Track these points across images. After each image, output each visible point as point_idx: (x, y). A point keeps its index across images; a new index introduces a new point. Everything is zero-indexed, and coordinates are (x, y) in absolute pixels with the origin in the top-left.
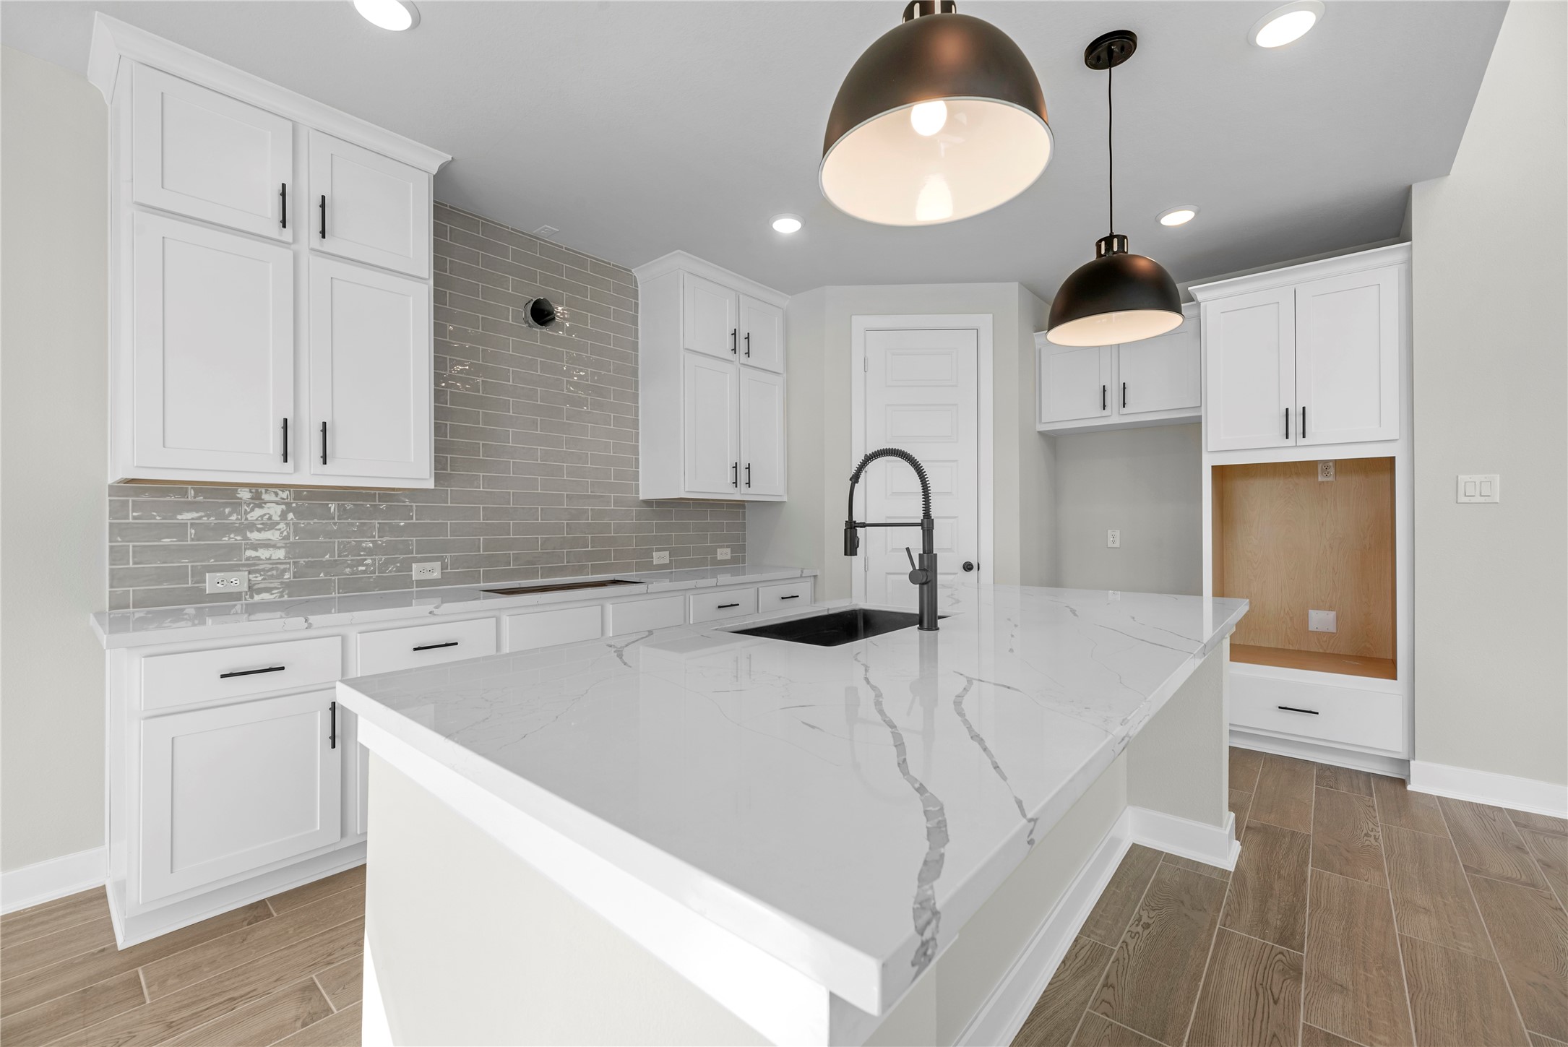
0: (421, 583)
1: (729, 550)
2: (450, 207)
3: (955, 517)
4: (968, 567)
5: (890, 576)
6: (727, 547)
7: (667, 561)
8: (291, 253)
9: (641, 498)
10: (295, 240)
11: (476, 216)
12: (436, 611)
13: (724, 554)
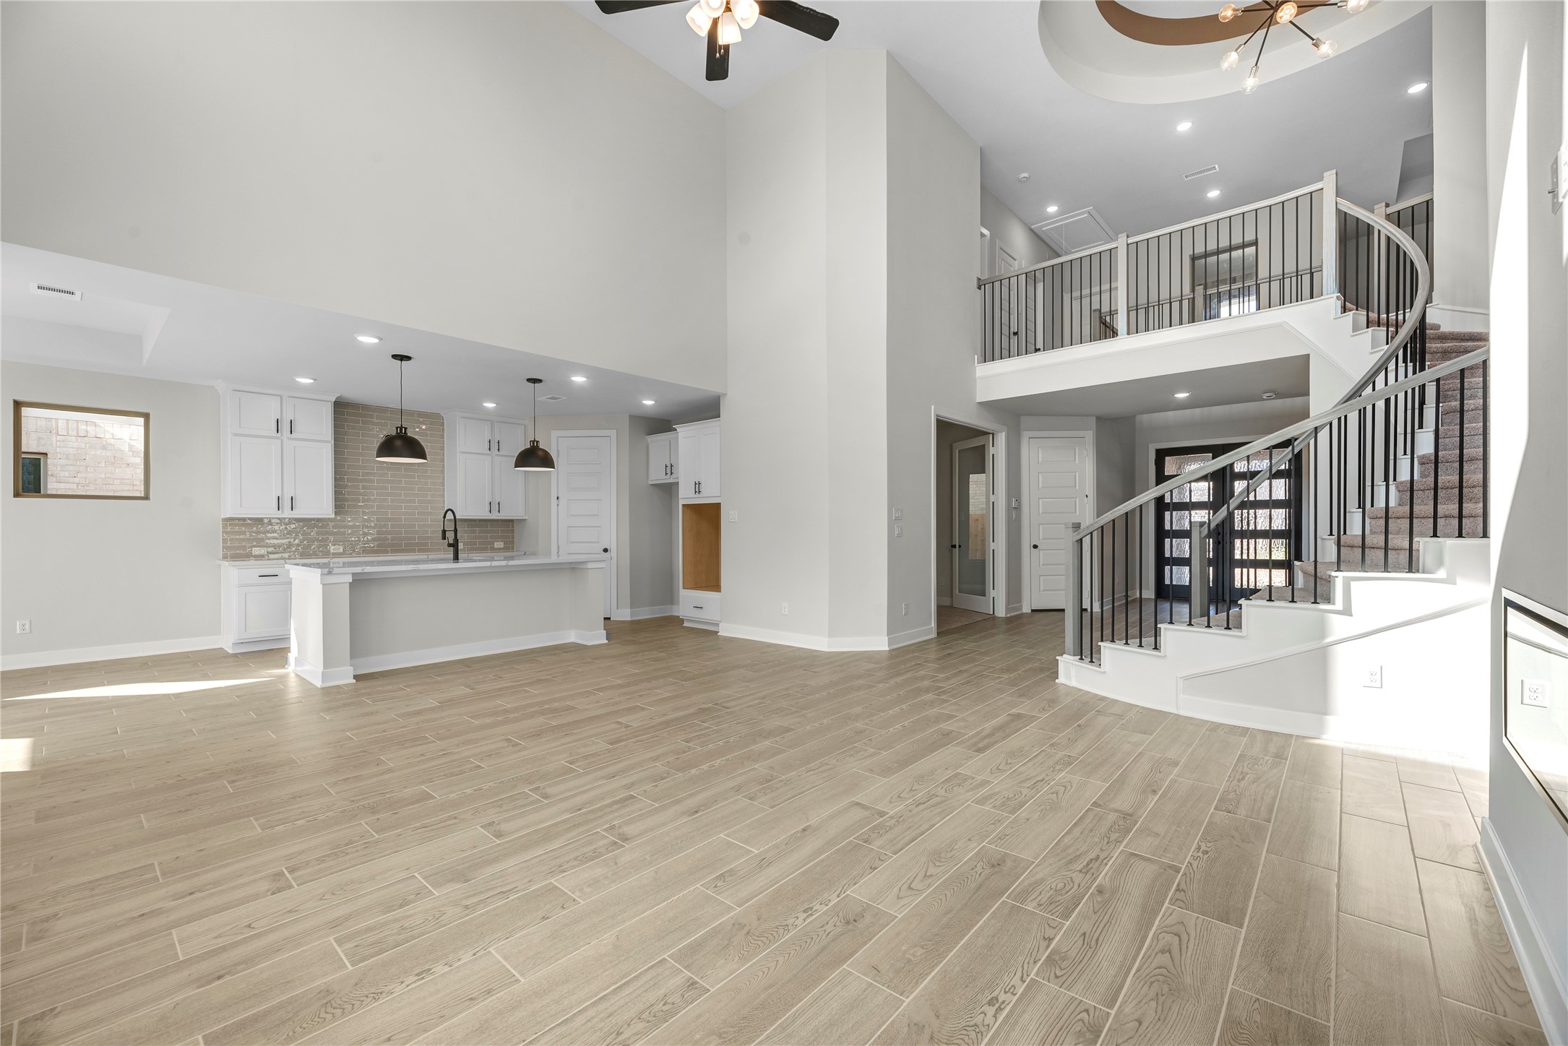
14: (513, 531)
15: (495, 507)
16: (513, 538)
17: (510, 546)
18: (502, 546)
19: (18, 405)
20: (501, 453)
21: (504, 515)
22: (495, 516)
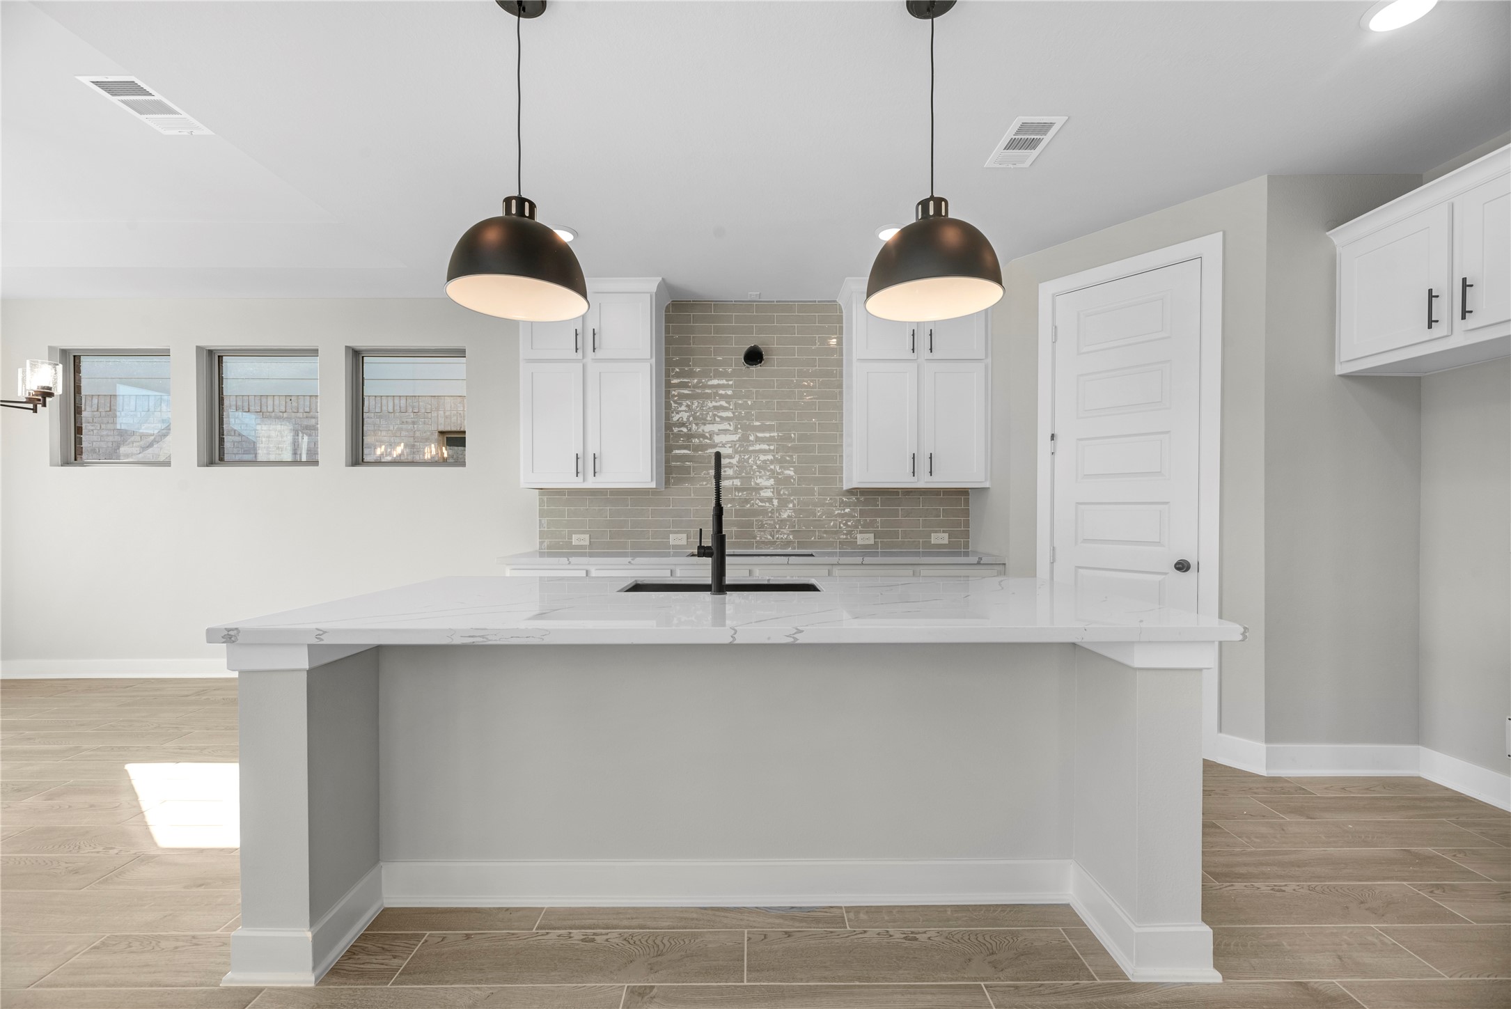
0: (675, 547)
1: (946, 535)
2: (693, 301)
3: (1167, 503)
4: (1182, 566)
5: (1080, 570)
6: (944, 532)
7: (872, 542)
8: (581, 365)
9: (844, 489)
10: (584, 357)
11: (709, 301)
12: (632, 562)
13: (940, 538)
14: (966, 513)
15: (923, 465)
16: (967, 524)
17: (960, 545)
18: (946, 541)
19: (356, 356)
20: (936, 355)
21: (945, 478)
22: (923, 482)
